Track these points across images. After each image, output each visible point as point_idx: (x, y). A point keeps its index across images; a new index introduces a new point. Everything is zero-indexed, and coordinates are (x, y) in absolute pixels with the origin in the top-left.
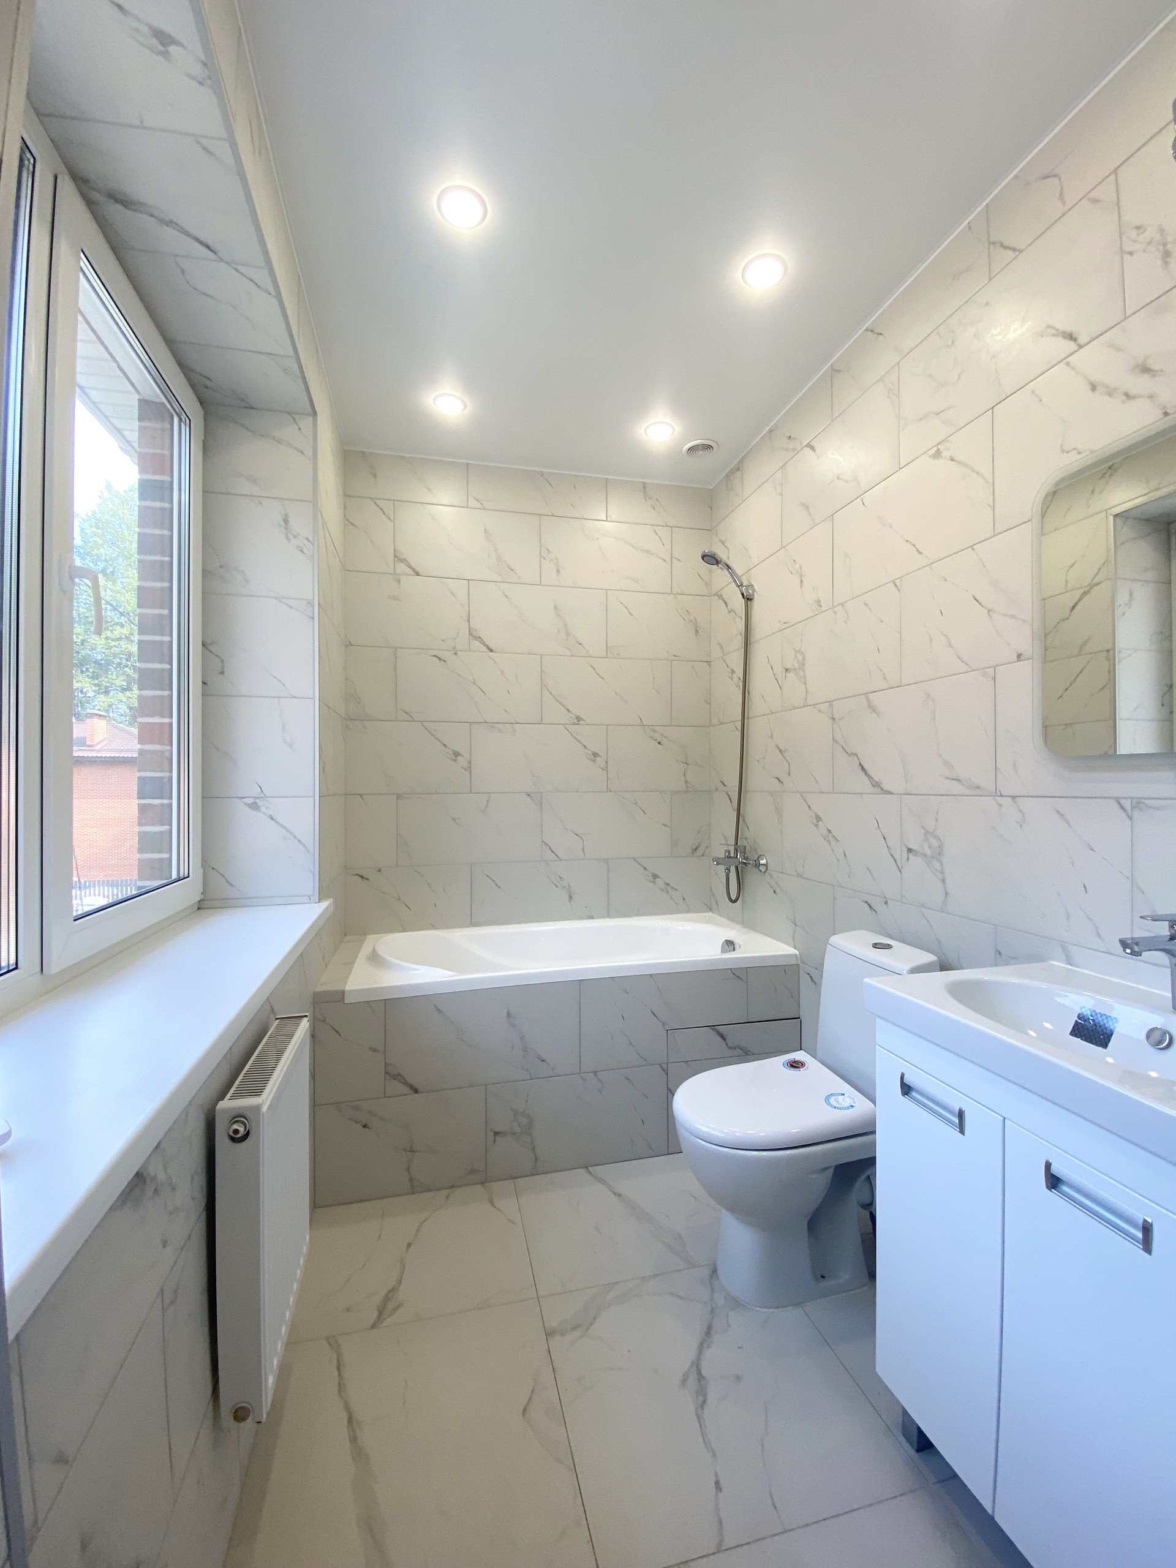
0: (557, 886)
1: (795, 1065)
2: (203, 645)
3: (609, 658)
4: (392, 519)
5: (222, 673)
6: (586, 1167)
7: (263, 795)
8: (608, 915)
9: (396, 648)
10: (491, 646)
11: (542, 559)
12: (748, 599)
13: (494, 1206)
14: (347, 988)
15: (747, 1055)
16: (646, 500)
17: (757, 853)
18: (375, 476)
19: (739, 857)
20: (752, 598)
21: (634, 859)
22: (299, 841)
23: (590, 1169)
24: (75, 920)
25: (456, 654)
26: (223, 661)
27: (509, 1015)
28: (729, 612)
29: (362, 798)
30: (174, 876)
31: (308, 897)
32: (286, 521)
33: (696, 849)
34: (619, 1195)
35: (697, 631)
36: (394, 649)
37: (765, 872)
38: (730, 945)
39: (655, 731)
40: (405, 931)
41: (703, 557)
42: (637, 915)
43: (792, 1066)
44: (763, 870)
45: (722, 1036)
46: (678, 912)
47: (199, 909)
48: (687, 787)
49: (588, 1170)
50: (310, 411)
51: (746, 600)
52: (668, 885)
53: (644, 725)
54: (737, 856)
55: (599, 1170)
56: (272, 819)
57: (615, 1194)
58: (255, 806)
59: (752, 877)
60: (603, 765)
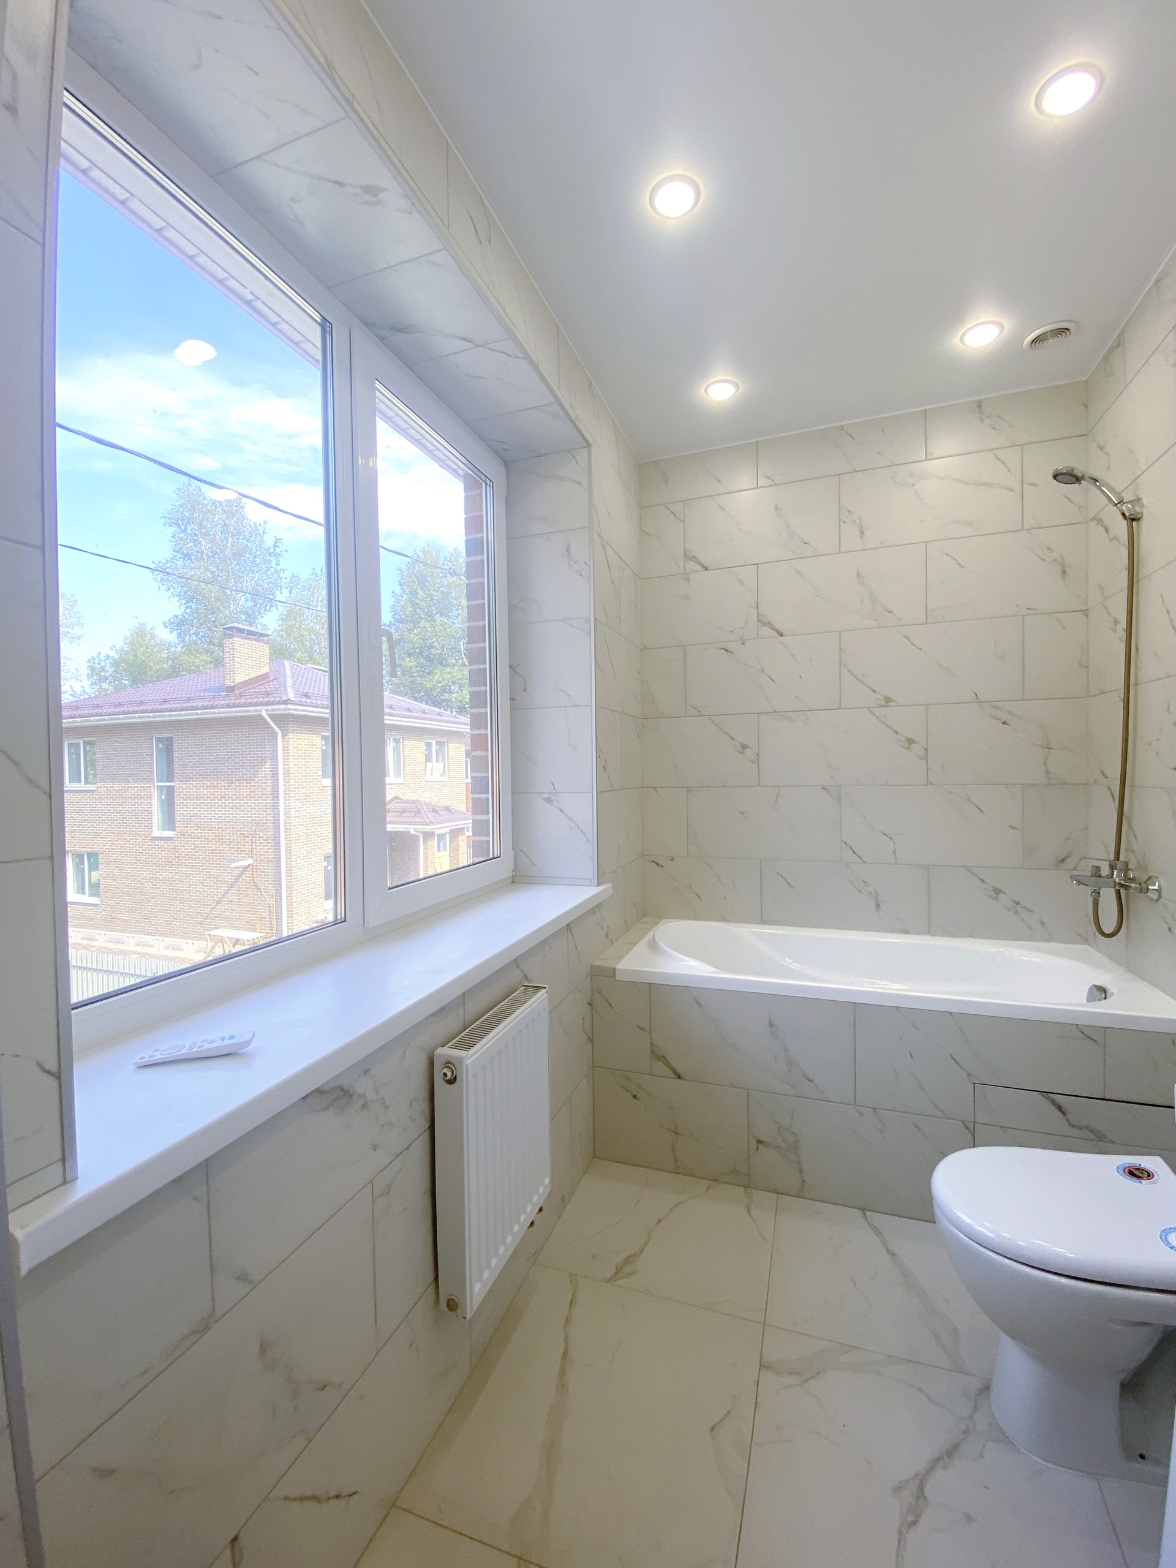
0: (860, 892)
1: (1136, 1173)
2: (511, 667)
3: (930, 623)
4: (682, 520)
5: (525, 690)
6: (863, 1210)
7: (554, 791)
8: (929, 931)
9: (685, 646)
10: (781, 630)
11: (842, 523)
12: (1133, 519)
13: (749, 1212)
14: (619, 966)
15: (1100, 1141)
16: (982, 420)
17: (1147, 872)
18: (667, 481)
19: (1115, 876)
20: (1139, 516)
21: (965, 867)
22: (582, 831)
23: (868, 1213)
24: (389, 889)
25: (743, 643)
26: (525, 680)
27: (771, 1024)
28: (1111, 540)
29: (656, 791)
30: (491, 856)
31: (589, 880)
32: (568, 550)
33: (1063, 860)
34: (893, 1254)
35: (1064, 572)
36: (684, 648)
37: (1157, 900)
38: (1100, 992)
39: (997, 708)
40: (696, 919)
41: (1055, 477)
42: (971, 937)
43: (1131, 1173)
44: (1155, 897)
45: (1060, 1108)
46: (1031, 939)
47: (512, 883)
48: (1049, 779)
49: (864, 1213)
50: (585, 444)
51: (1129, 521)
52: (1018, 903)
53: (980, 702)
54: (1113, 874)
55: (877, 1218)
56: (562, 811)
57: (888, 1251)
58: (549, 800)
59: (1138, 905)
60: (921, 753)
